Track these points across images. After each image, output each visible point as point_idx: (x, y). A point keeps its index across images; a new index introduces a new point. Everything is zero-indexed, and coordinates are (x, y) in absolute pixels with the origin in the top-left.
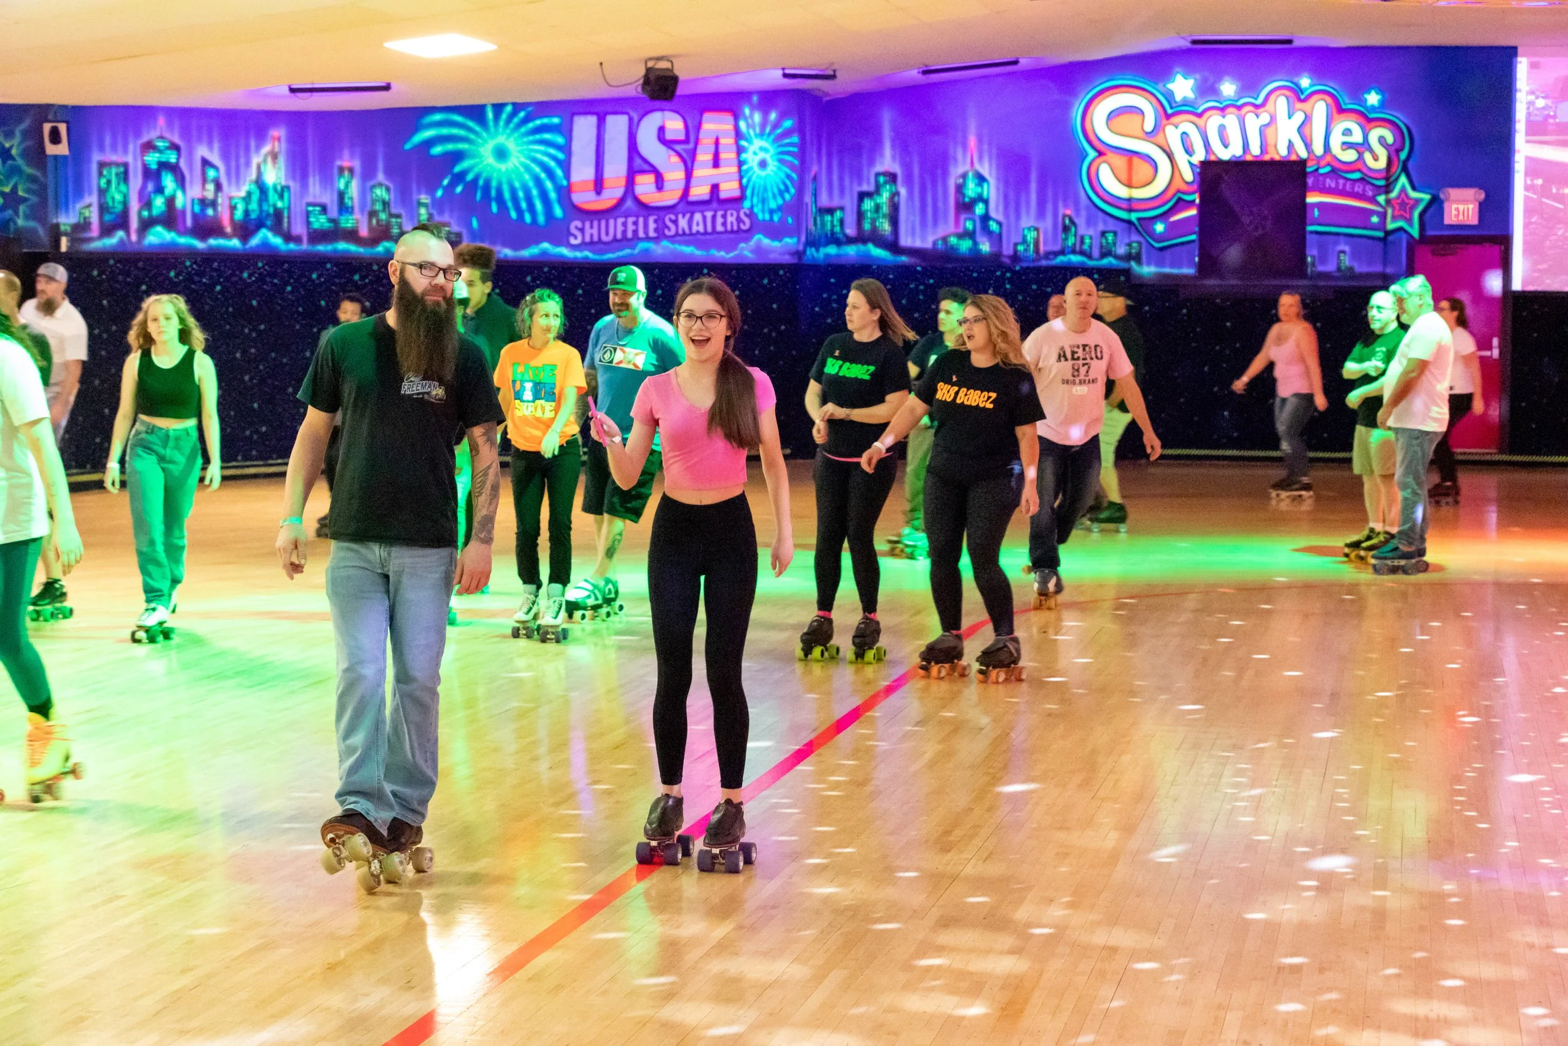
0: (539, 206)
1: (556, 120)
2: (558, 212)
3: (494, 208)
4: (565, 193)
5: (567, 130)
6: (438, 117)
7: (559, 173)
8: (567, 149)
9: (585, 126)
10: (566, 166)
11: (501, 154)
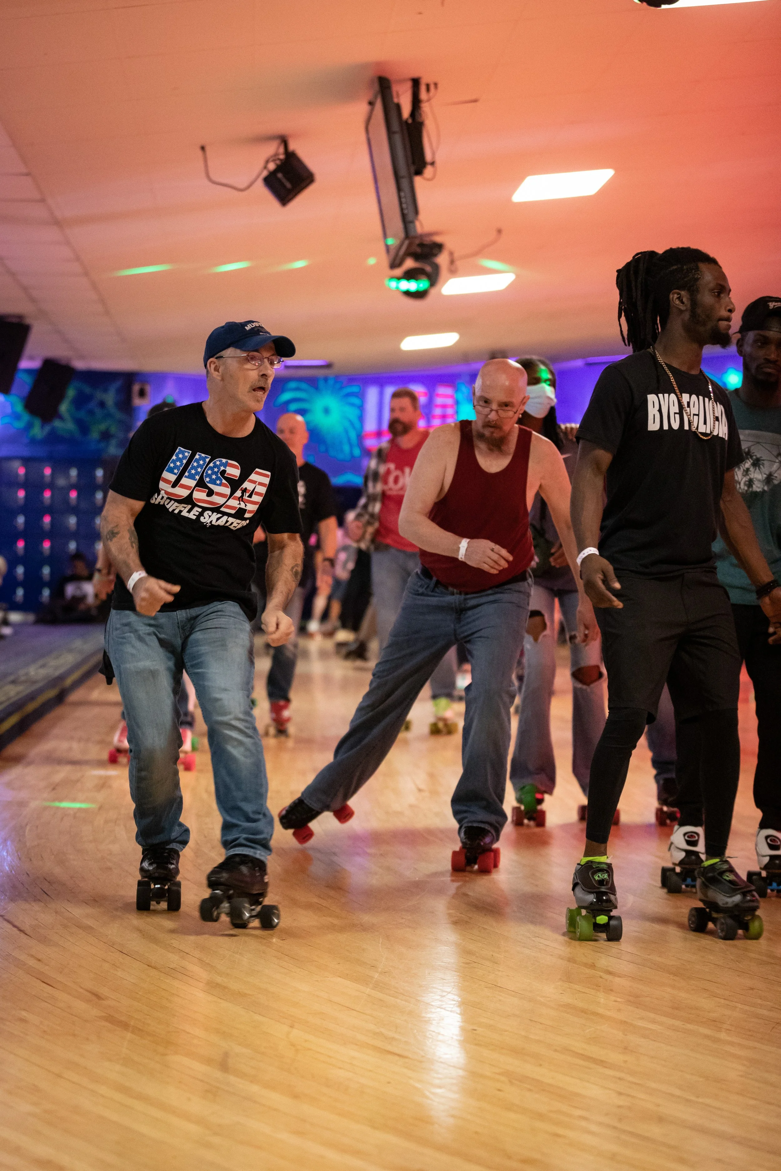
0: (346, 448)
1: (355, 389)
2: (357, 452)
3: (322, 448)
4: (361, 438)
5: (362, 396)
6: (292, 385)
7: (357, 424)
8: (362, 408)
9: (372, 393)
10: (361, 419)
11: (327, 411)
